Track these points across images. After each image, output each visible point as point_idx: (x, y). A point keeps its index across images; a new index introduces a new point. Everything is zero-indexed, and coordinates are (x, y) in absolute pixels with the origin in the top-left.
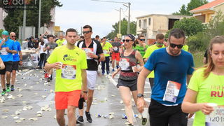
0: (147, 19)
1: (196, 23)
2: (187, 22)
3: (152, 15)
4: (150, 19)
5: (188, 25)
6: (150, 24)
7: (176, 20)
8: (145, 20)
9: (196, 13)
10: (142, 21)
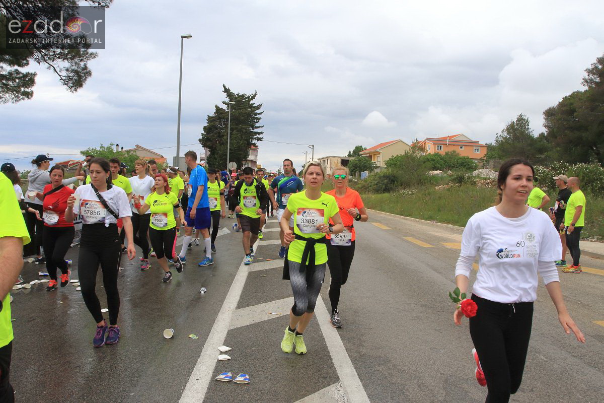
0: (326, 160)
1: (367, 161)
2: (360, 160)
3: (330, 157)
4: (328, 160)
5: (361, 163)
6: (328, 163)
7: (349, 160)
8: (325, 161)
9: (364, 154)
10: (322, 161)
